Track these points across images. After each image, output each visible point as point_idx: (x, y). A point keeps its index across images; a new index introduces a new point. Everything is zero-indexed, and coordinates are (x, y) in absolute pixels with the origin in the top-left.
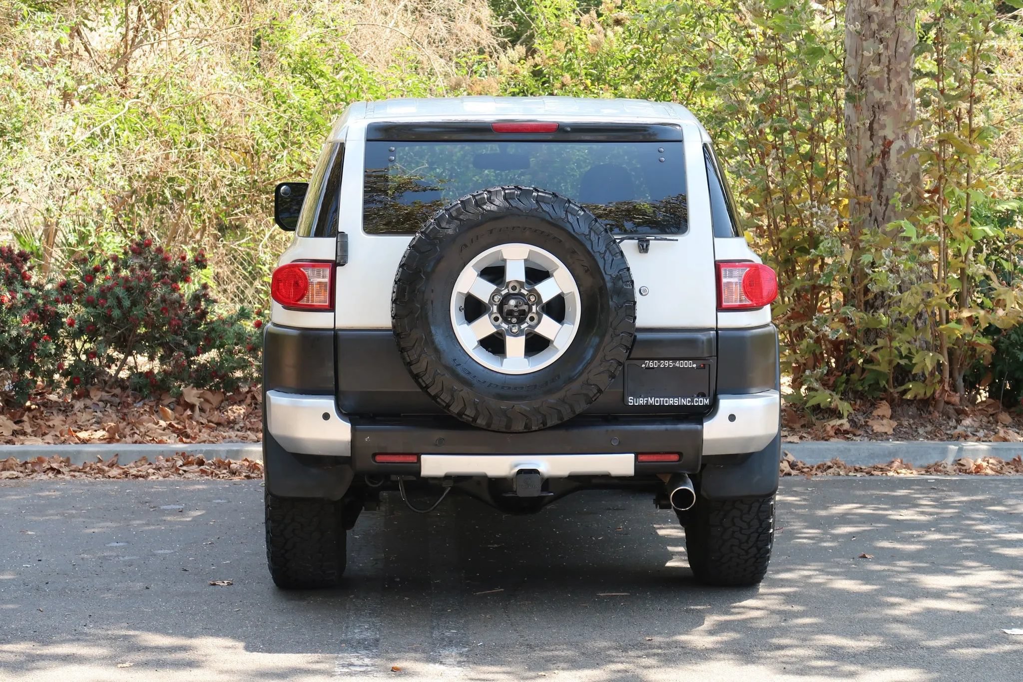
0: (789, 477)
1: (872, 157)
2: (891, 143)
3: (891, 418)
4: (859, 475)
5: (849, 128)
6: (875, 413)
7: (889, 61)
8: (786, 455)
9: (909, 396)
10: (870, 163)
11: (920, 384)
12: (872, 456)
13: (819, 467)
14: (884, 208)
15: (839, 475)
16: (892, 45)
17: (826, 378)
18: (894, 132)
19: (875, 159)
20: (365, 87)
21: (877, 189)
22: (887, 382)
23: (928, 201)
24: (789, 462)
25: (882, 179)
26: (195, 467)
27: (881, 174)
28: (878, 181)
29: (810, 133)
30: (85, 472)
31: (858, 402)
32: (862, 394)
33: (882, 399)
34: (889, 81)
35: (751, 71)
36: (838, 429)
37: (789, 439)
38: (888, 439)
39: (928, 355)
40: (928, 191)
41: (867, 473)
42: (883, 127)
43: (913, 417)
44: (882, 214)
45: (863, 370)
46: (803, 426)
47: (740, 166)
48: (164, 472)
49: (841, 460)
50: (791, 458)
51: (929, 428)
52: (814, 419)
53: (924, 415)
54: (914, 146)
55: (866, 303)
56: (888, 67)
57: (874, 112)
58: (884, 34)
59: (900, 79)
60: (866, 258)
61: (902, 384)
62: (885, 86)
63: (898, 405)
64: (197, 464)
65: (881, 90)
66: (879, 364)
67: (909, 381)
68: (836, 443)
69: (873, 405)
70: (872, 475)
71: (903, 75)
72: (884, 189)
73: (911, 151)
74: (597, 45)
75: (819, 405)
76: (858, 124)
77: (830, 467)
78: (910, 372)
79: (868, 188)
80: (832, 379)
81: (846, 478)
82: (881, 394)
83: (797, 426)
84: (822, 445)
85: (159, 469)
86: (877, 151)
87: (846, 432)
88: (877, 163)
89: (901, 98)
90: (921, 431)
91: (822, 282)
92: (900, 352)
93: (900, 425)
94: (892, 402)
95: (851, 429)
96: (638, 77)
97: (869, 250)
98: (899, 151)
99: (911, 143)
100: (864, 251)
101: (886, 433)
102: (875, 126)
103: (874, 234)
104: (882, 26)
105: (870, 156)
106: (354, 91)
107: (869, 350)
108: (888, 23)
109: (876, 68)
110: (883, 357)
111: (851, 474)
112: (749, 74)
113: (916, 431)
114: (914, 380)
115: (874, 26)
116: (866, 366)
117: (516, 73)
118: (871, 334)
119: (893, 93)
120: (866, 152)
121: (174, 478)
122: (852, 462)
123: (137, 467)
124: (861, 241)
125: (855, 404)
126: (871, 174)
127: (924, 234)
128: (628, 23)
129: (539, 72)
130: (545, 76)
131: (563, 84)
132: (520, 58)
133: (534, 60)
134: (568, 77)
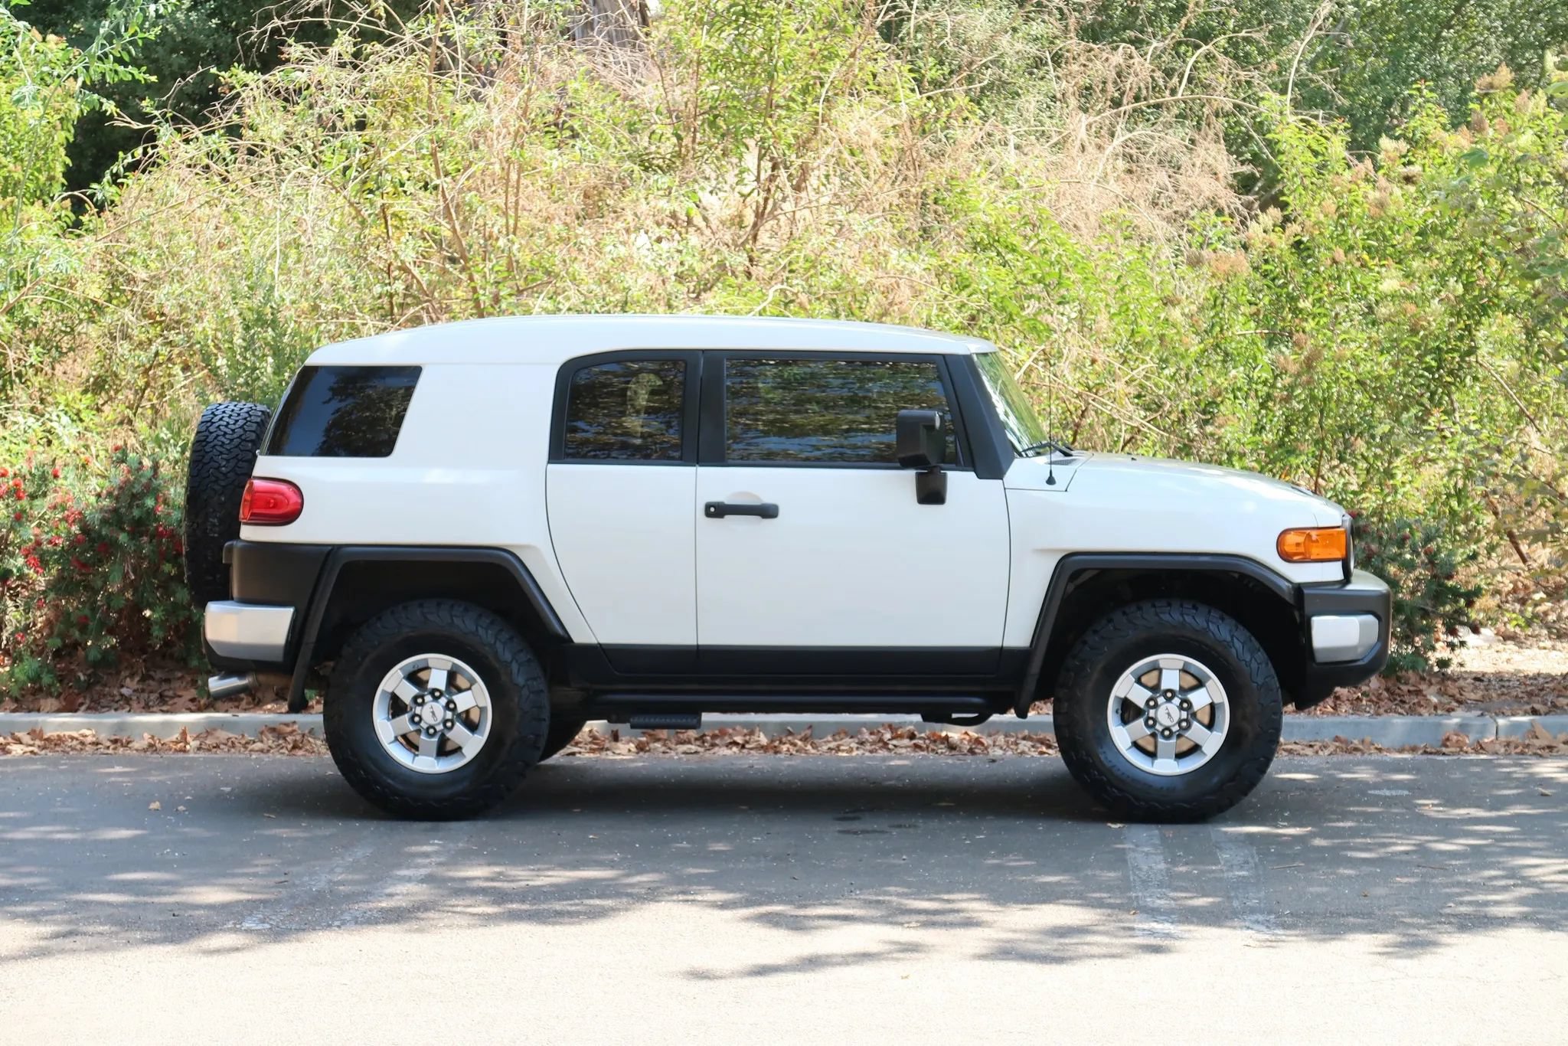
26: (906, 742)
48: (868, 747)
74: (1381, 205)
85: (862, 743)
106: (1055, 270)
117: (1271, 246)
121: (882, 753)
128: (1421, 181)
129: (1299, 242)
130: (1308, 249)
131: (1334, 261)
132: (1275, 225)
133: (1293, 228)
134: (1341, 252)
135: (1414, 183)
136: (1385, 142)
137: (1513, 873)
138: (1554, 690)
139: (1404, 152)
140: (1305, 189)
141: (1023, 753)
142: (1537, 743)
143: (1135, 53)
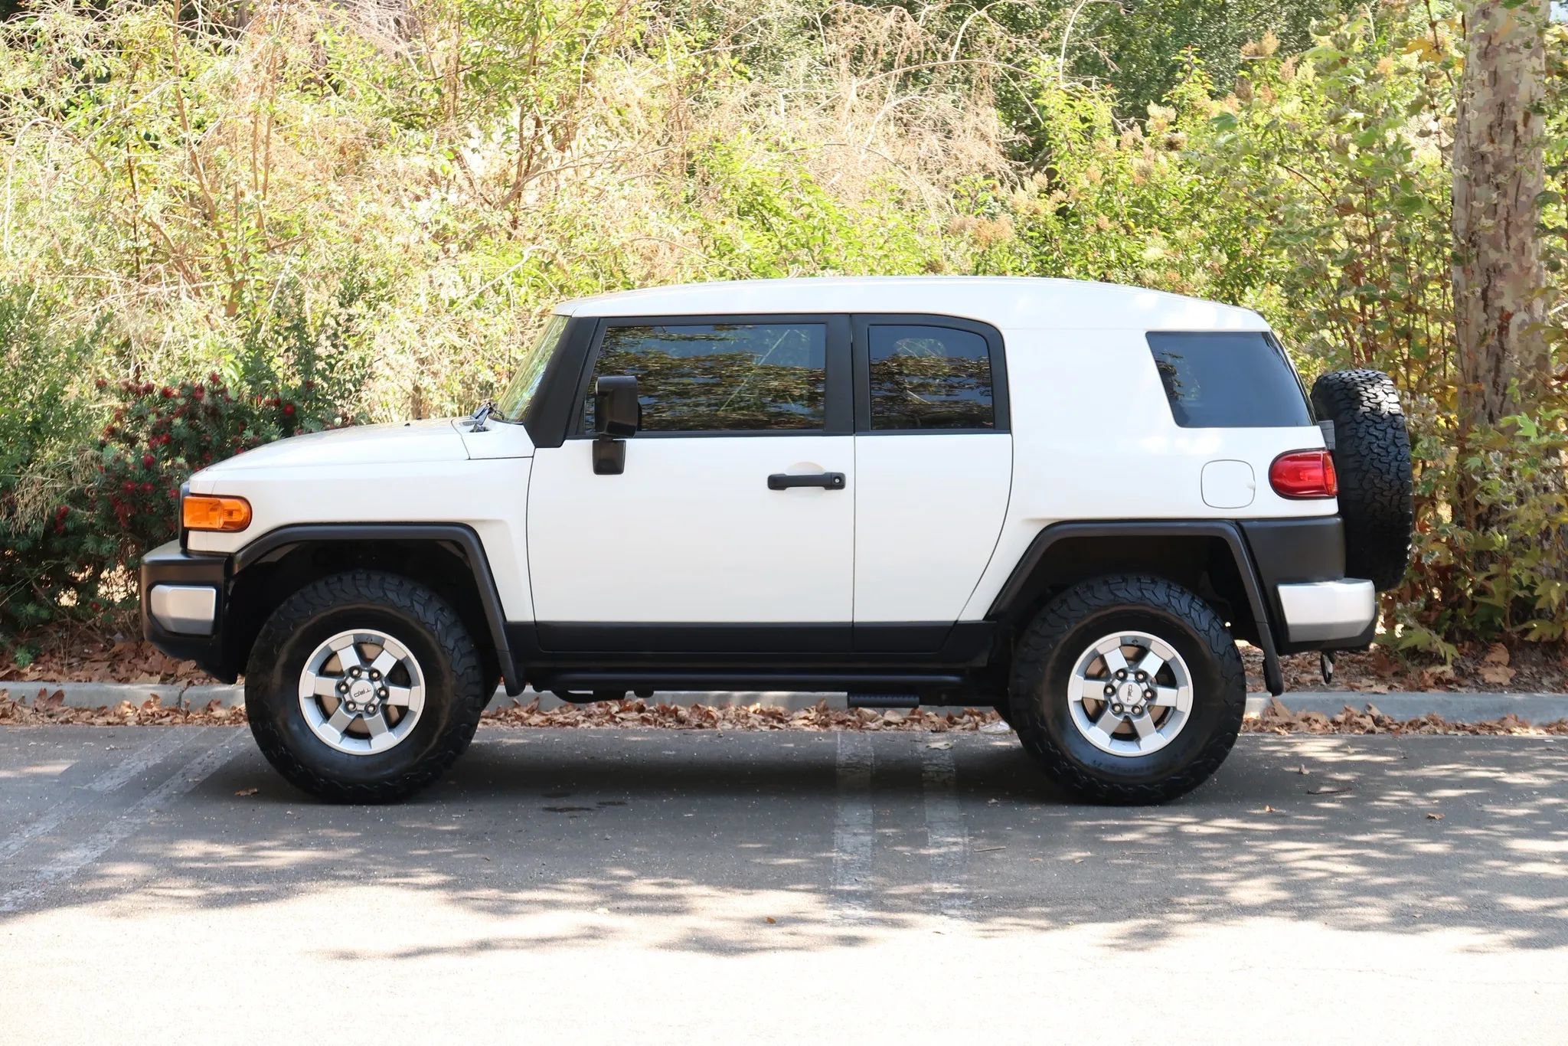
0: (1371, 735)
1: (1486, 333)
2: (1510, 316)
3: (1509, 665)
4: (1460, 734)
5: (1458, 297)
6: (1488, 659)
7: (1508, 213)
8: (1370, 708)
9: (1532, 637)
10: (1483, 340)
11: (1546, 622)
12: (1479, 711)
13: (1411, 724)
14: (1501, 398)
15: (1435, 733)
16: (1512, 191)
17: (1426, 613)
18: (1514, 302)
19: (1488, 336)
20: (833, 228)
21: (1493, 374)
22: (1504, 619)
23: (1556, 390)
24: (1372, 717)
25: (1499, 360)
26: (634, 715)
27: (1497, 355)
28: (1493, 364)
29: (1406, 302)
30: (499, 719)
31: (1467, 644)
32: (1472, 634)
33: (1497, 641)
34: (1508, 238)
35: (1331, 226)
36: (1440, 679)
37: (1374, 690)
38: (1502, 691)
39: (1554, 585)
40: (1557, 378)
41: (1471, 732)
42: (1501, 295)
43: (1536, 665)
44: (1498, 406)
45: (1474, 604)
46: (1395, 674)
47: (1315, 345)
48: (595, 720)
49: (1440, 716)
50: (1376, 712)
51: (1557, 678)
52: (1408, 664)
53: (1551, 662)
54: (1540, 320)
55: (1479, 518)
56: (1506, 219)
57: (1489, 277)
58: (1501, 178)
59: (1522, 235)
60: (1474, 462)
61: (1523, 621)
62: (1503, 244)
63: (1518, 649)
64: (637, 710)
65: (1498, 249)
66: (1493, 595)
67: (1533, 618)
68: (1436, 695)
69: (1486, 649)
70: (1477, 733)
71: (1526, 230)
72: (1502, 375)
73: (1535, 326)
74: (1146, 173)
75: (1416, 646)
76: (1466, 293)
77: (1424, 724)
78: (1534, 606)
79: (1481, 373)
80: (1433, 615)
81: (1444, 737)
82: (1496, 635)
83: (1388, 674)
84: (1418, 696)
86: (1493, 326)
87: (1449, 681)
88: (1492, 341)
89: (1523, 259)
90: (1546, 681)
91: (1420, 492)
92: (1520, 582)
93: (1521, 674)
94: (1510, 645)
95: (1456, 678)
96: (1196, 217)
97: (1478, 452)
98: (1520, 327)
99: (1536, 316)
100: (1472, 452)
101: (1501, 684)
102: (1490, 294)
103: (1484, 432)
104: (1499, 168)
105: (1482, 332)
106: (818, 234)
107: (1480, 578)
108: (1506, 164)
109: (1489, 223)
110: (1497, 587)
111: (1451, 732)
112: (1328, 229)
113: (1540, 682)
114: (1539, 617)
115: (1489, 168)
116: (1477, 599)
117: (1036, 212)
118: (1483, 557)
119: (1513, 252)
120: (1479, 326)
121: (610, 726)
122: (1453, 718)
123: (562, 713)
124: (1469, 440)
125: (1463, 647)
126: (1485, 354)
127: (1547, 432)
128: (1185, 146)
129: (1066, 209)
130: (1074, 215)
131: (1099, 230)
132: (1040, 191)
133: (1059, 194)
134: (1106, 219)
135: (1176, 149)
136: (1153, 109)
137: (1266, 858)
138: (1297, 666)
139: (1173, 118)
140: (1073, 155)
141: (753, 726)
142: (1276, 720)
143: (908, 17)
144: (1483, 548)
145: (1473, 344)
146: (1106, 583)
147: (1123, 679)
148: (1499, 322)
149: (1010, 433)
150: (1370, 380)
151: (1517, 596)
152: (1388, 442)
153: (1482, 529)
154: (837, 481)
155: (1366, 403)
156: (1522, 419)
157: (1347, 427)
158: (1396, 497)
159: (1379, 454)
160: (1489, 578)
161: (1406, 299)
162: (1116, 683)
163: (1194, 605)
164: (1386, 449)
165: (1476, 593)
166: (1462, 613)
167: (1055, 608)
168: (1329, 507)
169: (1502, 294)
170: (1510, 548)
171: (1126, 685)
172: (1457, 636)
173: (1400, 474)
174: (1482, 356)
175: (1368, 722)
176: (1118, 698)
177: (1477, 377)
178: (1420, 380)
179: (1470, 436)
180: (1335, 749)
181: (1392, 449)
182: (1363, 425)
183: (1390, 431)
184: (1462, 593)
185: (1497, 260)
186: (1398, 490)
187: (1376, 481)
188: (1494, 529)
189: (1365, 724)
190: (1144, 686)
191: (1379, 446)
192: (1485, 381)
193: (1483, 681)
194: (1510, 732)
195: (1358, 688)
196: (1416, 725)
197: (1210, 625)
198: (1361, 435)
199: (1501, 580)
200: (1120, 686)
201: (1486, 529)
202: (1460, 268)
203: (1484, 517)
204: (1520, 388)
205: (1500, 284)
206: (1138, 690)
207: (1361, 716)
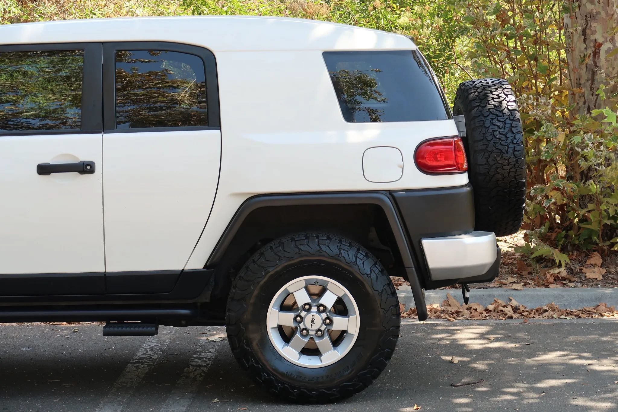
1: (584, 56)
2: (600, 45)
3: (602, 266)
4: (569, 318)
5: (568, 34)
6: (589, 262)
8: (511, 300)
9: (616, 248)
10: (583, 61)
12: (581, 301)
13: (537, 311)
14: (595, 97)
15: (553, 317)
17: (549, 234)
18: (603, 36)
19: (587, 58)
21: (590, 82)
22: (598, 238)
24: (512, 307)
25: (594, 73)
27: (593, 70)
28: (590, 76)
29: (535, 38)
31: (575, 253)
32: (578, 246)
33: (594, 251)
36: (557, 277)
37: (515, 286)
38: (597, 286)
41: (576, 316)
42: (594, 32)
44: (594, 102)
45: (580, 228)
46: (529, 274)
49: (556, 305)
50: (514, 303)
52: (537, 267)
55: (581, 175)
57: (587, 21)
60: (576, 139)
61: (611, 238)
63: (607, 255)
65: (592, 2)
66: (591, 223)
68: (555, 289)
69: (588, 256)
70: (580, 317)
72: (595, 82)
73: (616, 51)
75: (543, 255)
76: (572, 32)
77: (546, 311)
78: (617, 229)
79: (582, 82)
80: (554, 235)
81: (559, 321)
82: (594, 247)
83: (525, 273)
84: (543, 290)
86: (590, 51)
87: (564, 279)
88: (589, 61)
89: (609, 9)
91: (544, 158)
92: (608, 213)
93: (609, 272)
94: (602, 253)
95: (568, 276)
97: (579, 133)
98: (607, 52)
100: (576, 133)
101: (596, 279)
102: (588, 31)
103: (584, 119)
105: (582, 55)
107: (582, 212)
110: (594, 217)
111: (562, 317)
116: (581, 225)
118: (584, 199)
119: (602, 5)
120: (580, 52)
122: (565, 306)
124: (574, 125)
125: (573, 255)
126: (585, 70)
144: (583, 193)
145: (577, 64)
146: (293, 240)
147: (308, 311)
148: (594, 49)
149: (220, 129)
150: (495, 85)
151: (606, 223)
152: (506, 130)
153: (583, 181)
154: (89, 167)
155: (492, 102)
156: (606, 111)
157: (477, 120)
158: (513, 170)
159: (500, 139)
160: (589, 212)
161: (534, 36)
162: (303, 314)
163: (359, 255)
164: (505, 135)
165: (580, 221)
166: (571, 233)
167: (256, 260)
168: (462, 179)
169: (596, 31)
170: (601, 192)
171: (310, 315)
172: (569, 248)
173: (516, 153)
174: (583, 72)
175: (509, 310)
176: (304, 325)
177: (580, 84)
178: (545, 86)
179: (575, 122)
180: (482, 336)
181: (510, 135)
182: (489, 118)
183: (508, 121)
184: (572, 222)
185: (592, 10)
186: (515, 165)
187: (498, 159)
188: (591, 181)
189: (506, 312)
190: (324, 315)
191: (500, 133)
192: (585, 87)
193: (585, 277)
194: (602, 316)
195: (505, 284)
196: (540, 312)
197: (371, 270)
198: (487, 125)
199: (596, 213)
200: (306, 316)
201: (586, 181)
202: (568, 15)
203: (585, 172)
204: (606, 91)
205: (594, 25)
206: (319, 318)
207: (505, 306)
